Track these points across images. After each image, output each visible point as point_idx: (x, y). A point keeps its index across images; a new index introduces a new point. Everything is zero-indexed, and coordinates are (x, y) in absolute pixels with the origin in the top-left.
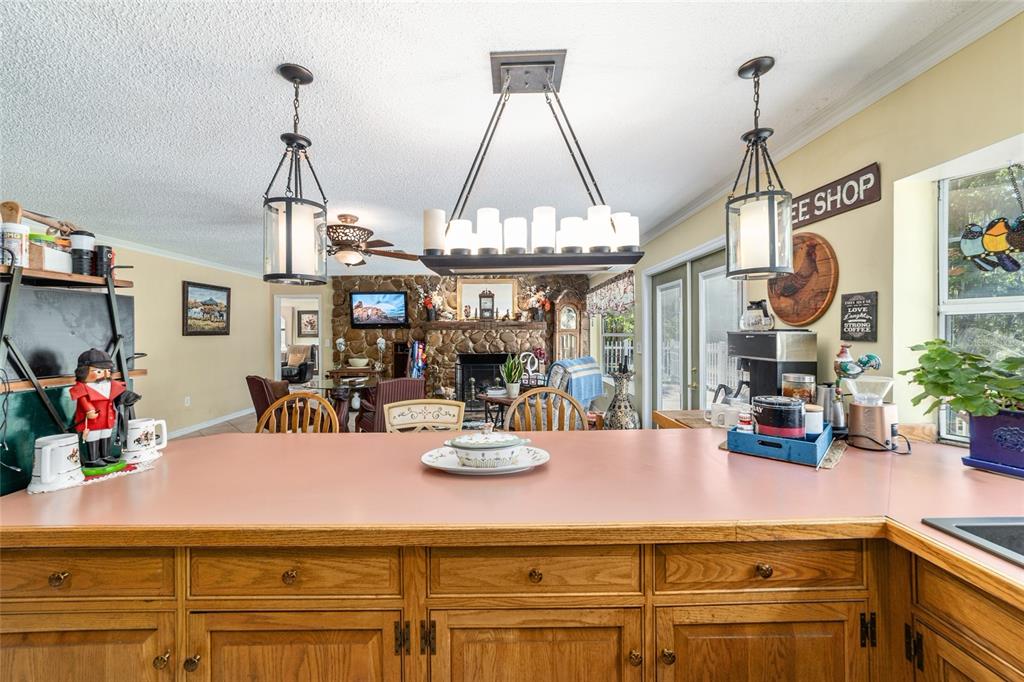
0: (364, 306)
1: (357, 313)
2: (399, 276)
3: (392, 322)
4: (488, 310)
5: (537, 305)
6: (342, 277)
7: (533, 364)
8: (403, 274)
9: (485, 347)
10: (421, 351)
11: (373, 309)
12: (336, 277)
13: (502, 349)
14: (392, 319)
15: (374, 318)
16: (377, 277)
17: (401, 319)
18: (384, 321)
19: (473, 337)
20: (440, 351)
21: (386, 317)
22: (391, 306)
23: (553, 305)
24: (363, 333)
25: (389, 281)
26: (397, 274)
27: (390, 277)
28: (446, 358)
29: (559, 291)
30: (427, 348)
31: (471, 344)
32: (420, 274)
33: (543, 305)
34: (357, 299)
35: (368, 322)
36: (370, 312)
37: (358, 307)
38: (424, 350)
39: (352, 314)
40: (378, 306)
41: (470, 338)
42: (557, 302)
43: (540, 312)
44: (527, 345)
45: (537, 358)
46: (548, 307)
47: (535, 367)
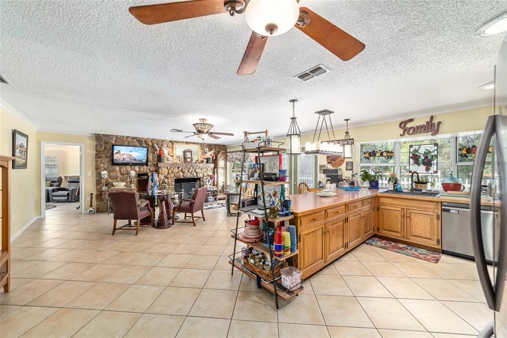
0: (121, 153)
1: (116, 157)
3: (138, 162)
4: (189, 158)
5: (211, 157)
6: (103, 135)
7: (209, 181)
8: (144, 137)
9: (188, 175)
11: (127, 155)
12: (98, 134)
13: (195, 176)
14: (139, 160)
15: (127, 160)
16: (127, 137)
17: (144, 161)
18: (134, 162)
19: (183, 170)
20: (166, 177)
21: (135, 160)
22: (138, 154)
23: (216, 156)
24: (118, 168)
25: (135, 140)
26: (141, 137)
27: (136, 138)
28: (170, 181)
29: (219, 152)
30: (160, 176)
31: (182, 174)
32: (154, 138)
33: (213, 157)
34: (116, 149)
35: (124, 162)
36: (125, 156)
37: (117, 153)
38: (158, 176)
39: (113, 157)
40: (131, 153)
41: (181, 171)
42: (218, 156)
43: (211, 160)
44: (205, 174)
45: (211, 179)
46: (214, 158)
47: (210, 183)
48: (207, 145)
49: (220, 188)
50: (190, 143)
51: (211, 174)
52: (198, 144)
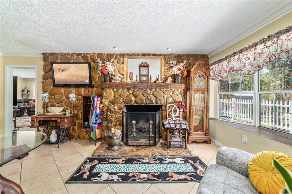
2: (87, 54)
4: (145, 76)
5: (179, 72)
6: (49, 54)
7: (175, 111)
9: (142, 100)
10: (99, 102)
12: (45, 54)
13: (154, 102)
16: (72, 54)
17: (87, 82)
19: (135, 93)
20: (112, 103)
23: (189, 72)
24: (62, 90)
25: (80, 56)
27: (81, 54)
28: (116, 108)
30: (104, 100)
31: (133, 98)
33: (183, 73)
38: (101, 102)
39: (53, 77)
41: (133, 94)
42: (192, 70)
43: (180, 77)
44: (171, 99)
45: (178, 107)
46: (185, 74)
47: (177, 114)
48: (175, 57)
49: (195, 123)
50: (149, 55)
51: (180, 99)
52: (160, 55)
